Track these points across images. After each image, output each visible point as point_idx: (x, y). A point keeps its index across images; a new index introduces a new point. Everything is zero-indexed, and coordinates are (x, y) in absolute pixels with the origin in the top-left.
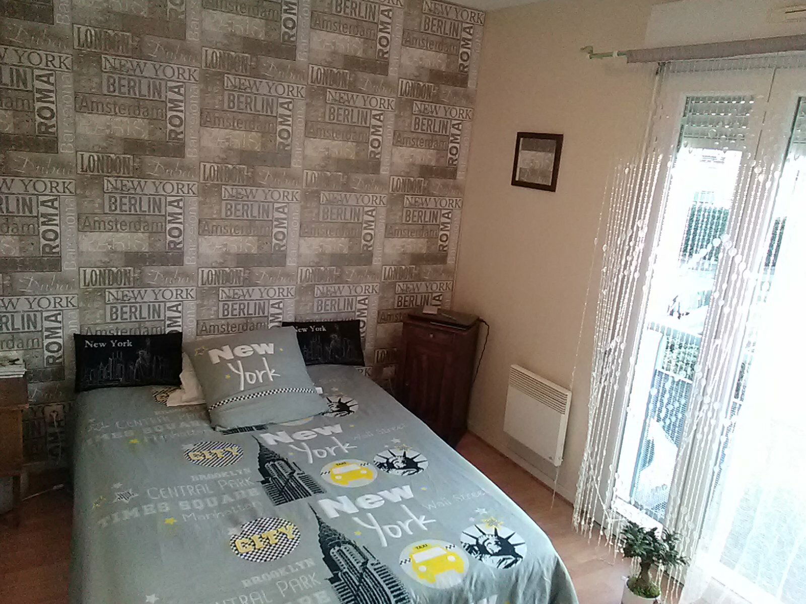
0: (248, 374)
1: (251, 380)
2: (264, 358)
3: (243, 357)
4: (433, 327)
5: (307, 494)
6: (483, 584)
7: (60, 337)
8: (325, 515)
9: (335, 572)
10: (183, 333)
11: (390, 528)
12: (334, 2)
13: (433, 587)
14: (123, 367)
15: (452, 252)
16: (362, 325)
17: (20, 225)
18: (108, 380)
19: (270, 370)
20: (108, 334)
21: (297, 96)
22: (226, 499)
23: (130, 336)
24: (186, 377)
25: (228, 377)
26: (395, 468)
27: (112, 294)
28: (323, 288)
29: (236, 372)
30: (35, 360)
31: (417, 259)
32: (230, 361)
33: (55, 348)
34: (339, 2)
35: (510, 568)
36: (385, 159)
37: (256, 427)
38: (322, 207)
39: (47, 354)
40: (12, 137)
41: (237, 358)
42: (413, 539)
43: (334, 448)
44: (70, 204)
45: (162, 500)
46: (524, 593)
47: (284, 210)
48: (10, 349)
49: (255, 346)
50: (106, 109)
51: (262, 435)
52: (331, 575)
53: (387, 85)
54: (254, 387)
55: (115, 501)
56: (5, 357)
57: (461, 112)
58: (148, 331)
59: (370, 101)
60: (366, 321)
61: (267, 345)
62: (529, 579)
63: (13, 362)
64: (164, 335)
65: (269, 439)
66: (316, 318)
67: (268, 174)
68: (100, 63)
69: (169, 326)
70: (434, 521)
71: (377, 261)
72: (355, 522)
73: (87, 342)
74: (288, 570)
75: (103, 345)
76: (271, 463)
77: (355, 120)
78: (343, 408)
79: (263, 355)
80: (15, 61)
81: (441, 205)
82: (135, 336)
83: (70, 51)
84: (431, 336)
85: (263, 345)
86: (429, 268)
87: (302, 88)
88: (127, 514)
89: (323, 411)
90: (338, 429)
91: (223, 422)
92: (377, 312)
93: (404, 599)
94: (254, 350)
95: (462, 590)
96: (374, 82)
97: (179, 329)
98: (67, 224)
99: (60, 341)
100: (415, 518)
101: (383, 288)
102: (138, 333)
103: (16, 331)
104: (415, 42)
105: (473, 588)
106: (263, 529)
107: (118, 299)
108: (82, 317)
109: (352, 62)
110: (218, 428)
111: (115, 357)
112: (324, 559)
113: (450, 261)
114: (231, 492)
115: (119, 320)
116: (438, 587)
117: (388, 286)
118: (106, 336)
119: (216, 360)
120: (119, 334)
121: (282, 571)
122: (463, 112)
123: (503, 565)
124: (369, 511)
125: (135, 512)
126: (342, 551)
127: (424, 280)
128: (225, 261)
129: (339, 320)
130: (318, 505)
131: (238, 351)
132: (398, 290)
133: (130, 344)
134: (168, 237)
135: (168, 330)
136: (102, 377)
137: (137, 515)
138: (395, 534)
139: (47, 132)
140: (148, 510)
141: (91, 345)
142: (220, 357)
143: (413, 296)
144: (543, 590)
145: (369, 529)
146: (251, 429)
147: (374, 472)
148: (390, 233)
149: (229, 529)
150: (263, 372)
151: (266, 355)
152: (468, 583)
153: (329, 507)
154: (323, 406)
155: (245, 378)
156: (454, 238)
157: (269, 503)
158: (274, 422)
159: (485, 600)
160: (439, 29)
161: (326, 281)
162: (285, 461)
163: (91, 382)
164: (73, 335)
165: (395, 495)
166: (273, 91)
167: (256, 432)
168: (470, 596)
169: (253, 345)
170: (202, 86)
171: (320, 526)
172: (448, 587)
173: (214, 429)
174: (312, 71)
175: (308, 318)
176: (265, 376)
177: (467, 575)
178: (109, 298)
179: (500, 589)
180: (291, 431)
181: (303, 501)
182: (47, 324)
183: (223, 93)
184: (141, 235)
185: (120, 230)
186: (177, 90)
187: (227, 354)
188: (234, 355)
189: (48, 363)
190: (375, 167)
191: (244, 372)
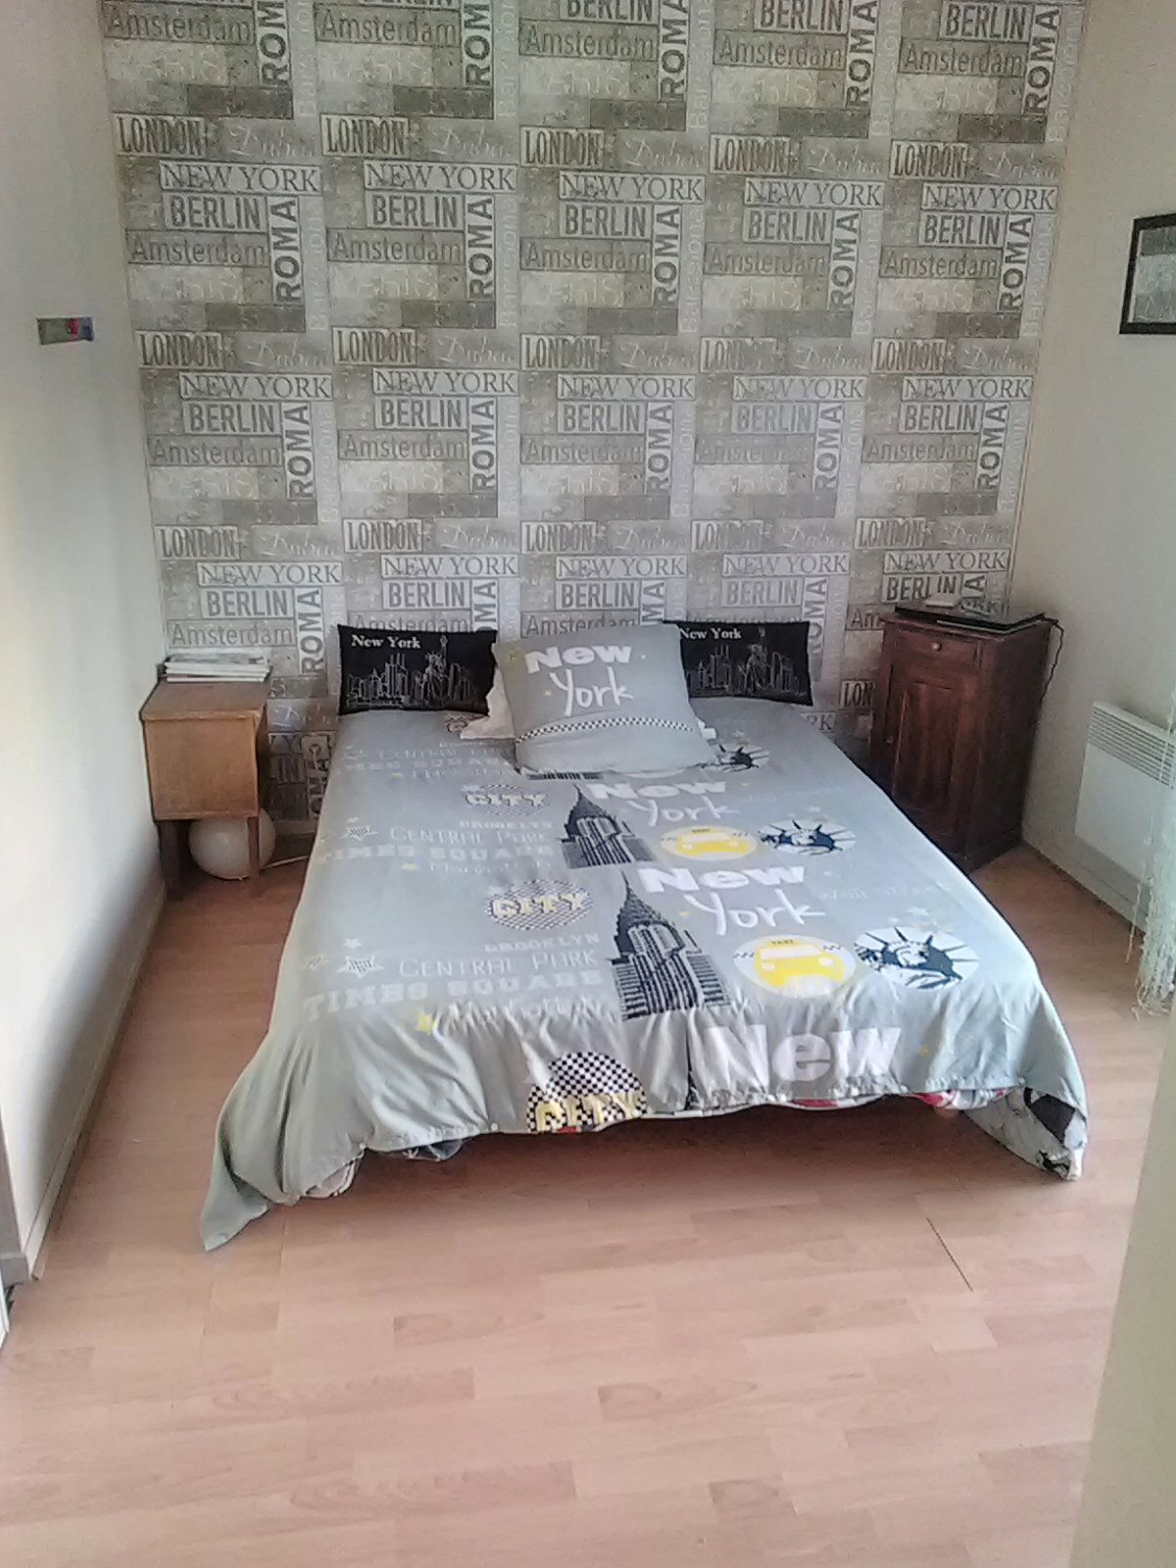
0: (579, 692)
1: (584, 701)
2: (610, 669)
3: (574, 665)
4: (941, 629)
5: (626, 859)
6: (872, 1003)
7: (319, 629)
8: (642, 886)
9: (625, 954)
10: (501, 633)
11: (740, 915)
12: (759, 5)
13: (776, 991)
14: (406, 678)
15: (1007, 488)
16: (812, 631)
17: (257, 449)
18: (384, 698)
19: (618, 687)
20: (387, 628)
21: (689, 198)
22: (503, 853)
23: (420, 632)
24: (495, 699)
25: (548, 693)
26: (792, 844)
27: (391, 564)
28: (739, 559)
29: (564, 687)
30: (287, 664)
31: (932, 504)
32: (554, 670)
33: (313, 646)
34: (769, 4)
35: (930, 990)
36: (862, 307)
37: (584, 774)
38: (735, 407)
39: (303, 655)
40: (242, 309)
41: (565, 665)
42: (772, 931)
43: (698, 810)
44: (324, 417)
45: (408, 842)
46: (957, 1037)
47: (665, 415)
48: (252, 645)
49: (600, 650)
50: (374, 252)
51: (590, 786)
52: (617, 955)
53: (868, 156)
54: (586, 712)
55: (345, 836)
56: (244, 655)
57: (1031, 196)
58: (446, 627)
59: (831, 194)
60: (822, 625)
61: (620, 648)
62: (971, 1015)
63: (253, 661)
64: (472, 633)
65: (598, 792)
66: (728, 617)
67: (637, 348)
68: (361, 175)
69: (478, 619)
70: (823, 914)
71: (845, 510)
72: (687, 902)
73: (355, 637)
74: (556, 942)
75: (377, 643)
76: (588, 819)
77: (801, 233)
78: (743, 759)
79: (610, 664)
80: (242, 187)
81: (983, 393)
82: (427, 633)
83: (317, 161)
84: (936, 646)
85: (611, 648)
86: (957, 522)
87: (699, 181)
88: (354, 853)
89: (703, 762)
90: (720, 787)
91: (533, 761)
92: (845, 609)
93: (722, 998)
94: (596, 655)
95: (829, 1006)
96: (841, 154)
97: (493, 626)
98: (322, 447)
99: (319, 635)
100: (790, 907)
101: (858, 563)
102: (431, 629)
103: (259, 618)
104: (926, 61)
105: (850, 1006)
106: (539, 892)
107: (399, 573)
108: (348, 598)
109: (795, 121)
110: (524, 771)
111: (395, 662)
112: (616, 938)
113: (1004, 507)
114: (509, 845)
115: (402, 606)
116: (785, 993)
117: (868, 557)
118: (384, 631)
119: (534, 668)
120: (404, 629)
121: (547, 943)
122: (1035, 196)
123: (917, 983)
124: (715, 890)
125: (367, 852)
126: (648, 932)
127: (943, 546)
128: (564, 509)
129: (769, 621)
130: (638, 876)
131: (570, 656)
132: (889, 565)
133: (416, 644)
134: (472, 467)
135: (476, 627)
136: (376, 694)
137: (368, 854)
138: (745, 922)
139: (289, 298)
140: (384, 851)
141: (361, 643)
142: (539, 663)
143: (921, 579)
144: (1000, 1041)
145: (706, 912)
146: (576, 776)
147: (751, 844)
148: (872, 451)
149: (491, 888)
150: (604, 690)
151: (615, 664)
152: (843, 996)
153: (650, 880)
154: (709, 754)
155: (574, 694)
156: (1011, 459)
157: (563, 865)
158: (616, 770)
159: (874, 1032)
160: (981, 28)
161: (744, 547)
162: (609, 818)
163: (360, 700)
164: (336, 626)
165: (771, 877)
166: (644, 192)
167: (582, 783)
168: (844, 1020)
169: (595, 648)
170: (522, 198)
171: (628, 898)
172: (803, 995)
173: (518, 771)
174: (717, 146)
175: (710, 616)
176: (608, 696)
177: (842, 986)
178: (387, 570)
179: (906, 1019)
180: (638, 784)
181: (615, 869)
182: (301, 608)
183: (558, 205)
184: (431, 464)
185: (400, 457)
186: (479, 208)
187: (552, 659)
188: (563, 661)
189: (304, 669)
190: (843, 323)
191: (575, 686)
